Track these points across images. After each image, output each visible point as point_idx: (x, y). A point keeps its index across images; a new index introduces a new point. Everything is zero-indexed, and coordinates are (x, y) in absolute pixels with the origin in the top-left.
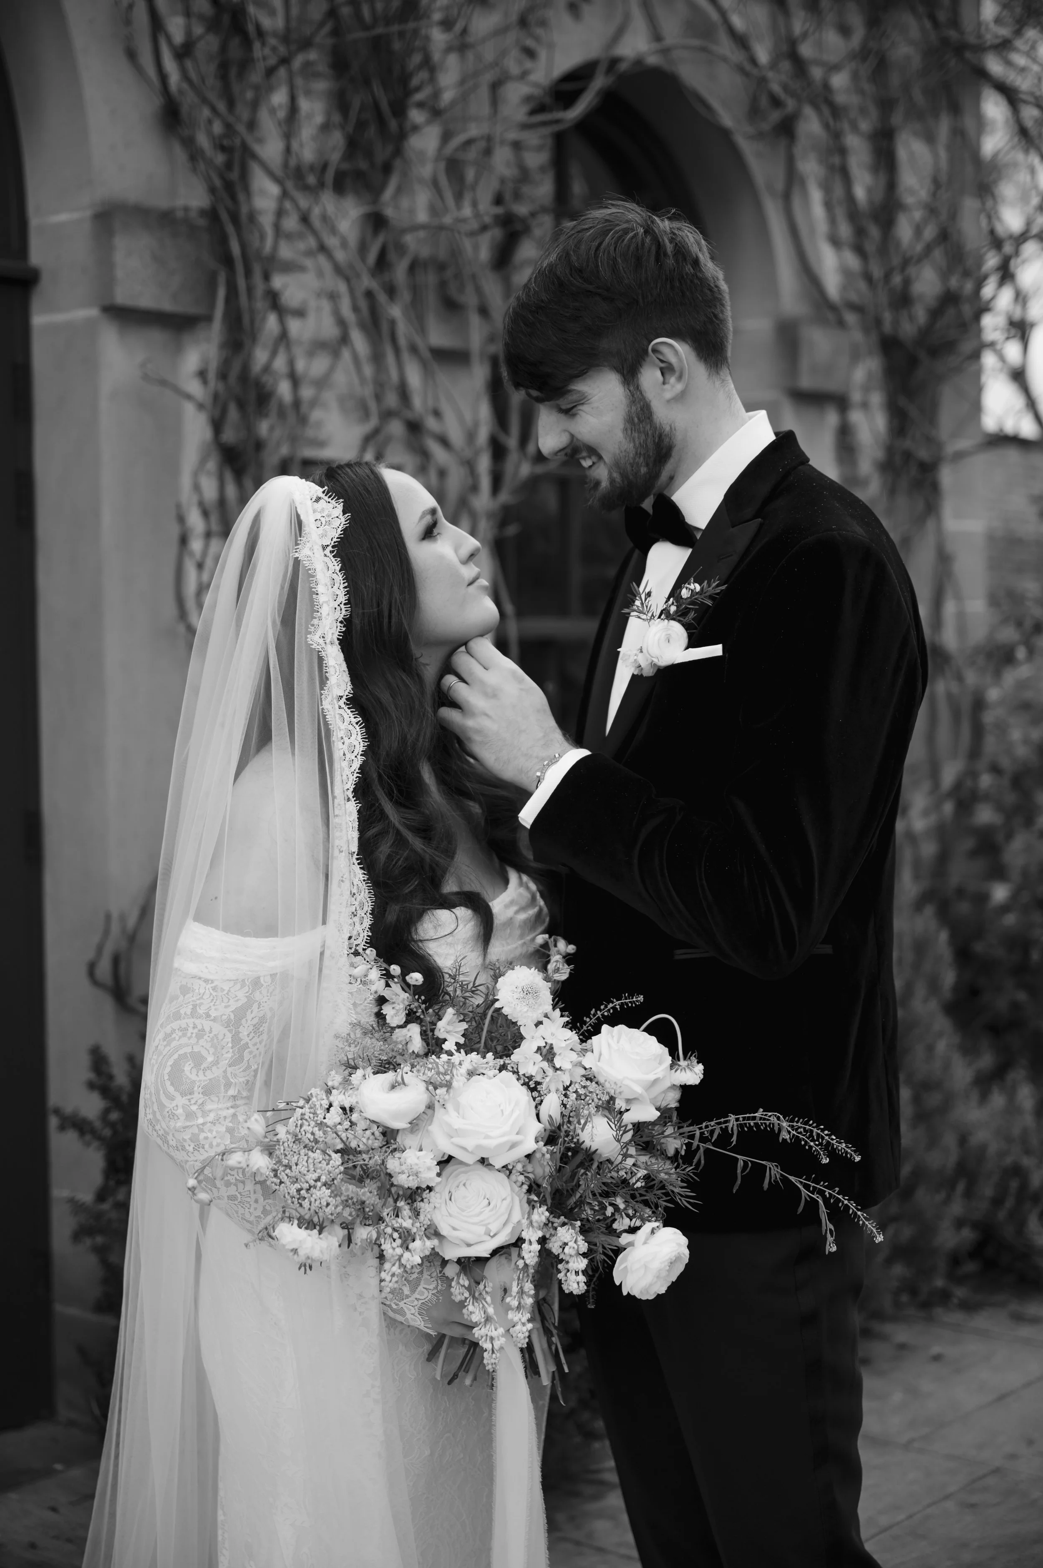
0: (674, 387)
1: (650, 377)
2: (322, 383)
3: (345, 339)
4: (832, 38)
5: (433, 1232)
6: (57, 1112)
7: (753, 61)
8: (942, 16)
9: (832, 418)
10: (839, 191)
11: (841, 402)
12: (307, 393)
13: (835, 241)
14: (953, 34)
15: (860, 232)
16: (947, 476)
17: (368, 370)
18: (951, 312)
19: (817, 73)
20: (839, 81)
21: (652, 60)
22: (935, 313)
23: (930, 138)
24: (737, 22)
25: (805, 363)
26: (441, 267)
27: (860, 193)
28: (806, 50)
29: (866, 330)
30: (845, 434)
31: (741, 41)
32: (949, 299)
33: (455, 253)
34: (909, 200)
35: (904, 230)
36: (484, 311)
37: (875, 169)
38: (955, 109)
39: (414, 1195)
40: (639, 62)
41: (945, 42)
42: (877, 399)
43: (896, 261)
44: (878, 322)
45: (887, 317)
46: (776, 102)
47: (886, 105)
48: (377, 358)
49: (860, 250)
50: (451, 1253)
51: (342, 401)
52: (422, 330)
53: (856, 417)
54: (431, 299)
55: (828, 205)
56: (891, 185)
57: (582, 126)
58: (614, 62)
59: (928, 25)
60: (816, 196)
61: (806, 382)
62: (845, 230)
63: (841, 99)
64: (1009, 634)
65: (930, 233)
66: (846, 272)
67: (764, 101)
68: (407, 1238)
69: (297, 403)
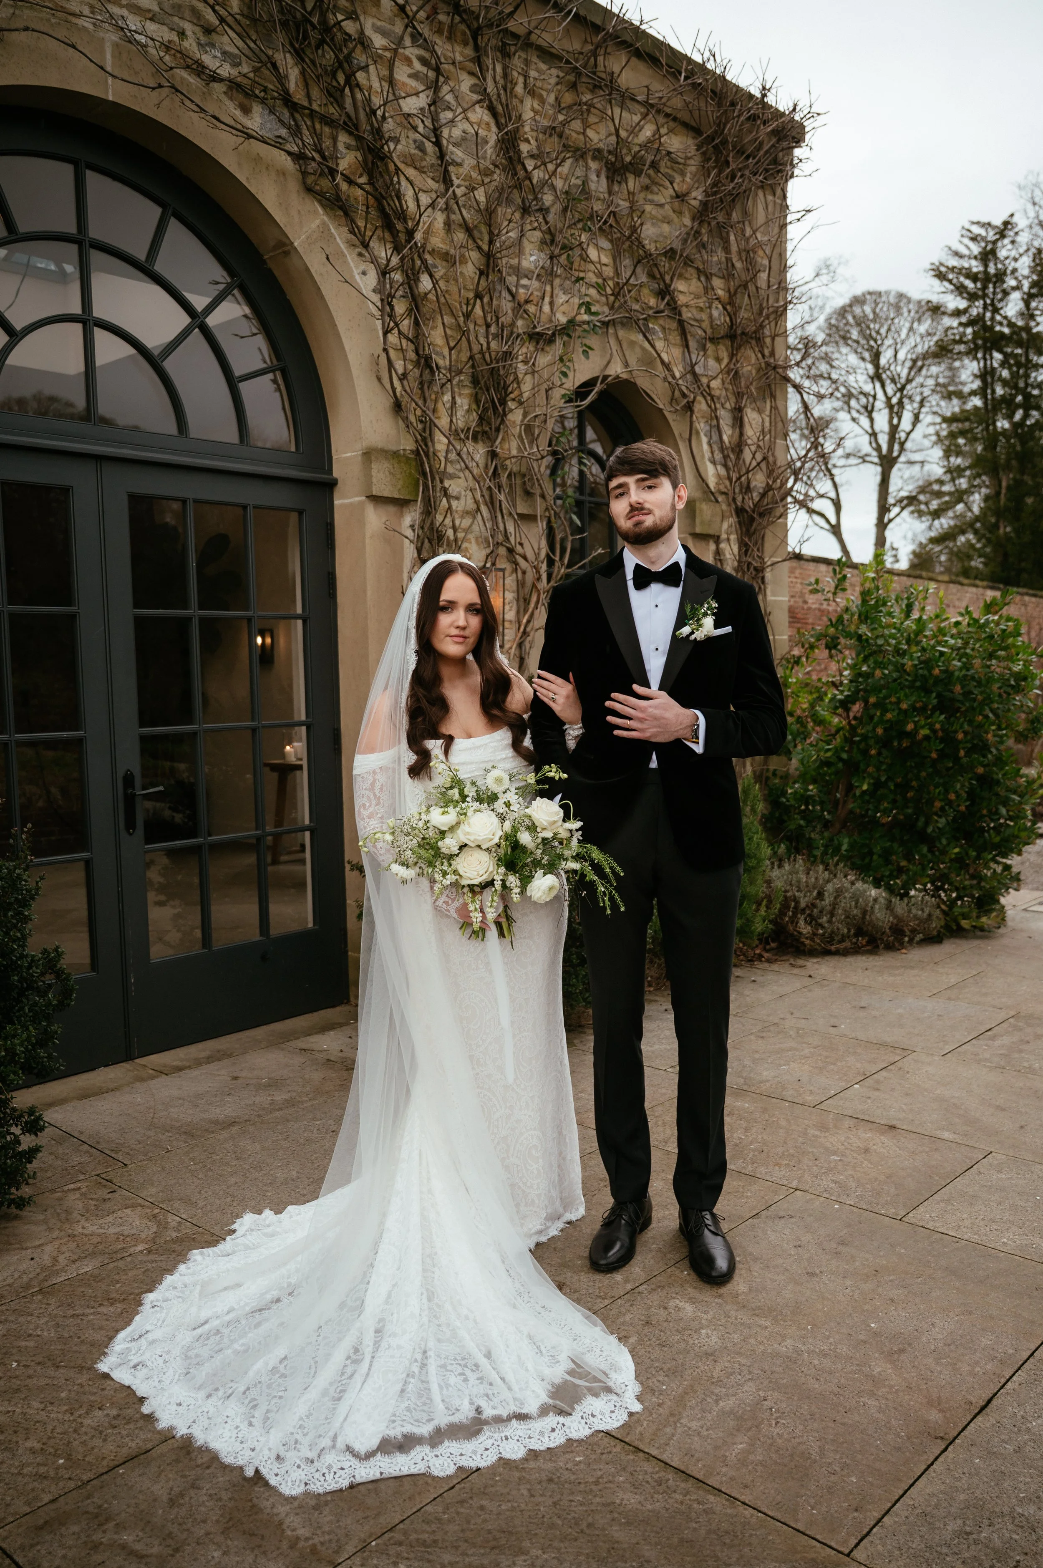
2: (467, 531)
3: (478, 509)
4: (712, 363)
6: (349, 862)
7: (674, 377)
8: (767, 352)
9: (712, 547)
10: (715, 437)
11: (717, 539)
12: (460, 535)
13: (714, 463)
14: (772, 360)
15: (726, 457)
16: (768, 575)
17: (489, 525)
18: (771, 493)
19: (704, 380)
20: (715, 384)
21: (625, 376)
22: (763, 495)
23: (760, 411)
24: (665, 356)
25: (698, 521)
26: (524, 476)
27: (725, 438)
28: (698, 369)
29: (729, 505)
30: (718, 552)
31: (667, 366)
32: (769, 488)
33: (530, 469)
34: (749, 442)
35: (747, 455)
36: (543, 496)
37: (733, 426)
38: (773, 397)
40: (618, 377)
41: (768, 364)
42: (733, 537)
43: (744, 471)
44: (734, 499)
45: (739, 498)
46: (684, 395)
47: (739, 395)
48: (494, 518)
49: (725, 466)
51: (477, 539)
52: (515, 506)
53: (723, 545)
54: (519, 491)
55: (710, 445)
56: (741, 434)
57: (590, 407)
58: (605, 377)
59: (759, 355)
60: (704, 440)
61: (698, 530)
62: (718, 456)
63: (716, 393)
64: (796, 652)
65: (759, 457)
66: (718, 476)
67: (677, 393)
69: (456, 540)
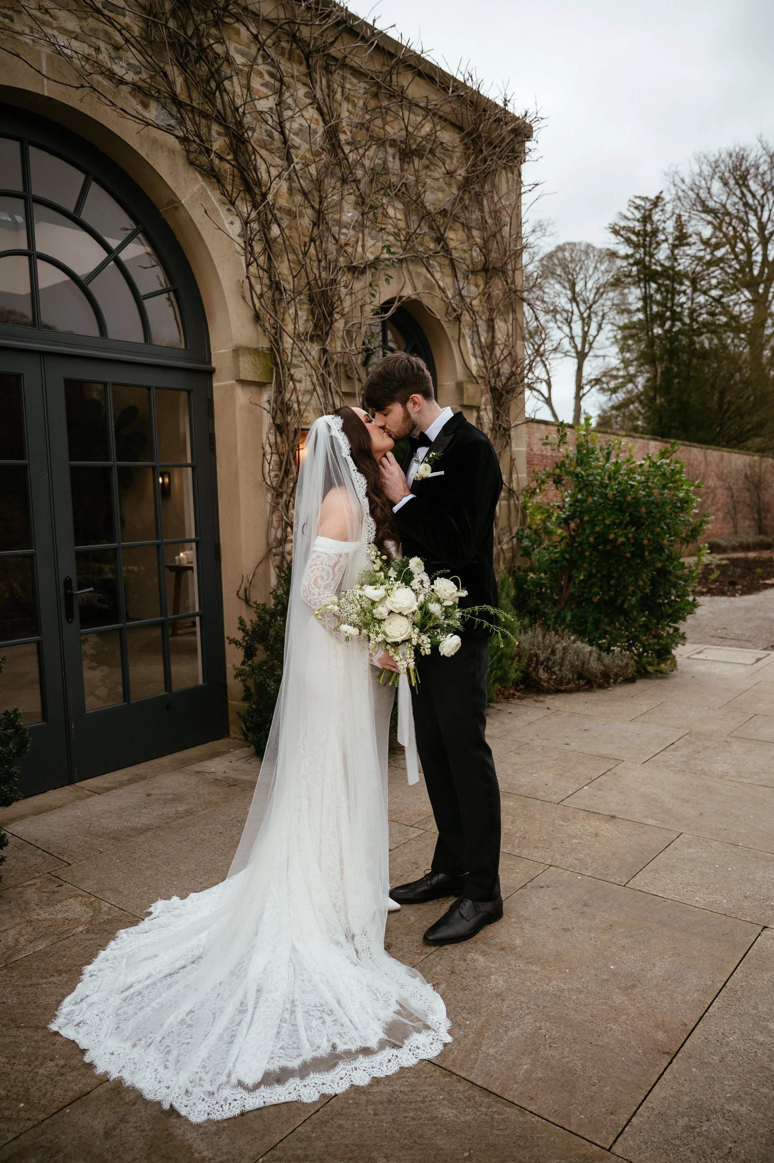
0: (417, 408)
1: (410, 405)
2: (307, 404)
3: (315, 389)
4: (473, 288)
5: (384, 633)
6: (228, 638)
7: (447, 297)
8: (509, 281)
9: (475, 414)
10: (476, 339)
11: (478, 409)
12: (302, 407)
13: (475, 356)
14: (513, 286)
15: (483, 353)
16: (513, 433)
17: (322, 400)
18: (513, 378)
19: (468, 300)
20: (475, 302)
21: (414, 297)
22: (508, 379)
23: (506, 321)
24: (441, 283)
25: (465, 396)
26: (346, 366)
27: (483, 339)
28: (464, 292)
29: (486, 385)
30: (479, 418)
31: (443, 290)
32: (513, 374)
33: (350, 361)
34: (499, 342)
35: (498, 351)
36: (359, 380)
37: (488, 332)
38: (514, 311)
39: (380, 621)
40: (409, 297)
41: (510, 289)
42: (489, 407)
43: (495, 362)
44: (489, 382)
45: (493, 381)
46: (455, 310)
47: (491, 310)
48: (325, 396)
49: (483, 358)
50: (389, 640)
51: (314, 409)
52: (340, 387)
53: (482, 413)
54: (343, 376)
55: (472, 344)
56: (493, 337)
57: (391, 318)
58: (401, 298)
59: (505, 283)
60: (469, 341)
61: (465, 403)
62: (478, 352)
63: (476, 309)
64: (533, 485)
65: (506, 352)
66: (478, 365)
67: (450, 309)
68: (377, 633)
69: (299, 411)
